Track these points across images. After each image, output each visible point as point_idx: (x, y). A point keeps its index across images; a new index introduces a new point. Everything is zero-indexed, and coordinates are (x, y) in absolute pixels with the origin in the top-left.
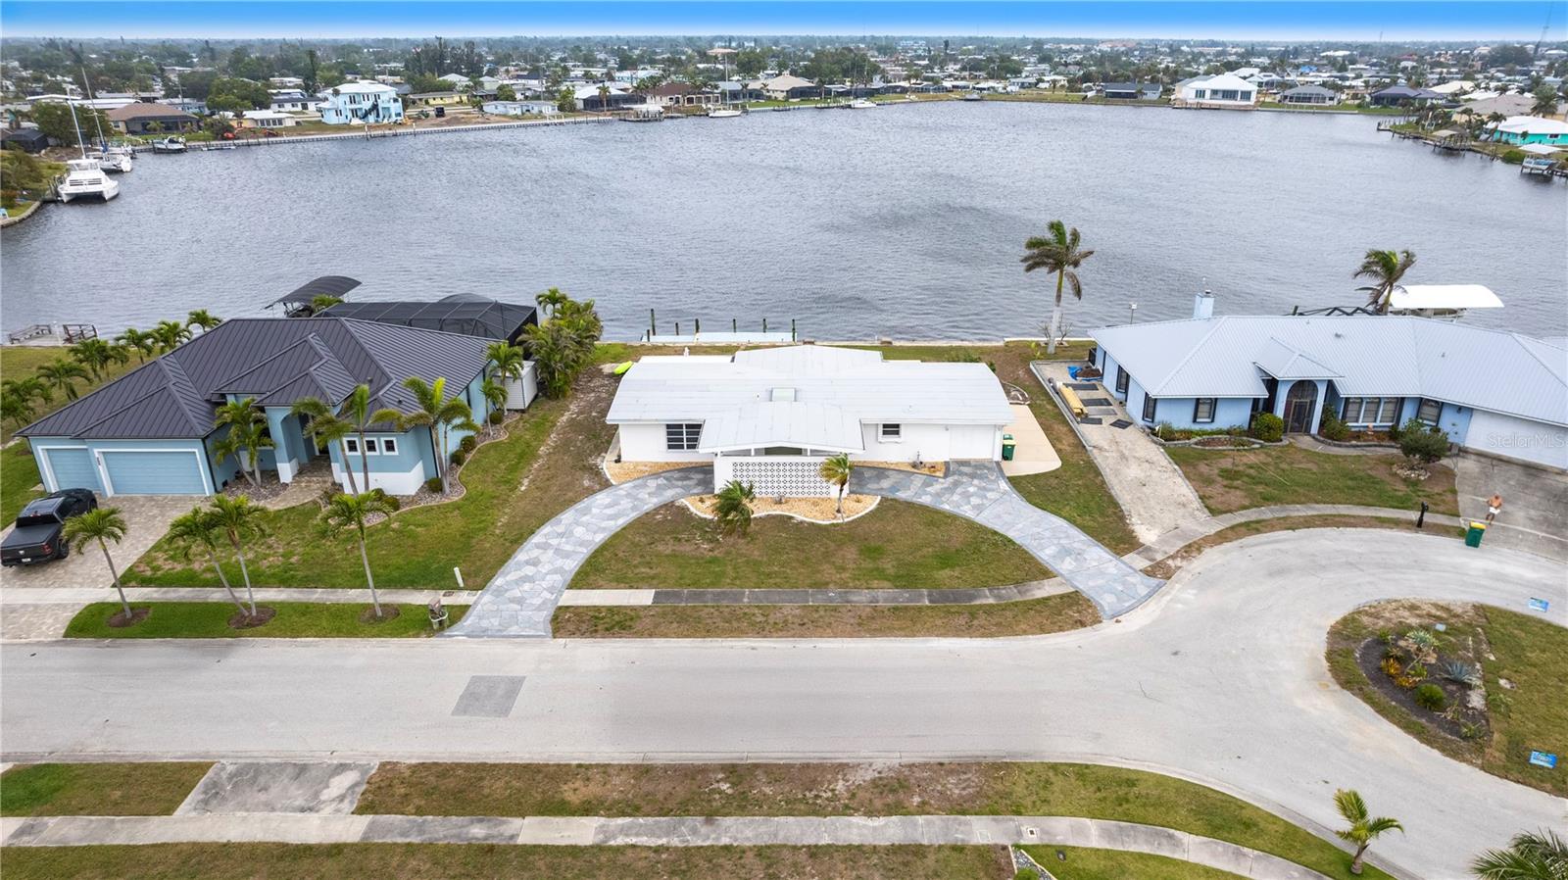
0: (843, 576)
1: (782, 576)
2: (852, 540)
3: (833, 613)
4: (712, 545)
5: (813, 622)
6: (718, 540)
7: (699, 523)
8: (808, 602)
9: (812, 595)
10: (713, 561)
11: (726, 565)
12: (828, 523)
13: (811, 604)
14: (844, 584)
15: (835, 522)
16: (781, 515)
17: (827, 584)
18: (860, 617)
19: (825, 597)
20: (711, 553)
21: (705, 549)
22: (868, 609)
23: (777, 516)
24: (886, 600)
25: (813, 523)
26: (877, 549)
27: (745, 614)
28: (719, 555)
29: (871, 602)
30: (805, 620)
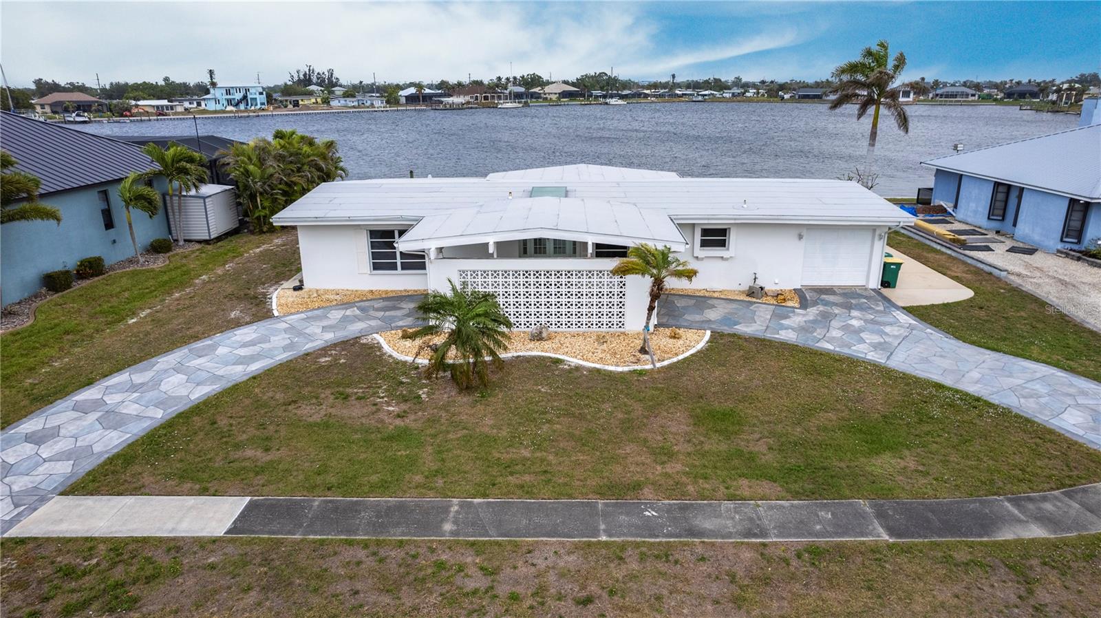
0: (669, 469)
1: (536, 468)
2: (674, 398)
3: (661, 566)
4: (404, 407)
5: (612, 593)
6: (419, 397)
7: (393, 370)
8: (596, 533)
9: (605, 515)
10: (401, 436)
11: (421, 445)
12: (626, 369)
13: (604, 538)
14: (674, 489)
15: (638, 367)
16: (540, 357)
17: (637, 487)
18: (733, 578)
19: (635, 520)
20: (398, 422)
21: (389, 413)
22: (747, 555)
23: (534, 358)
24: (783, 530)
25: (598, 371)
26: (726, 416)
27: (441, 566)
28: (413, 425)
29: (749, 534)
30: (593, 588)
